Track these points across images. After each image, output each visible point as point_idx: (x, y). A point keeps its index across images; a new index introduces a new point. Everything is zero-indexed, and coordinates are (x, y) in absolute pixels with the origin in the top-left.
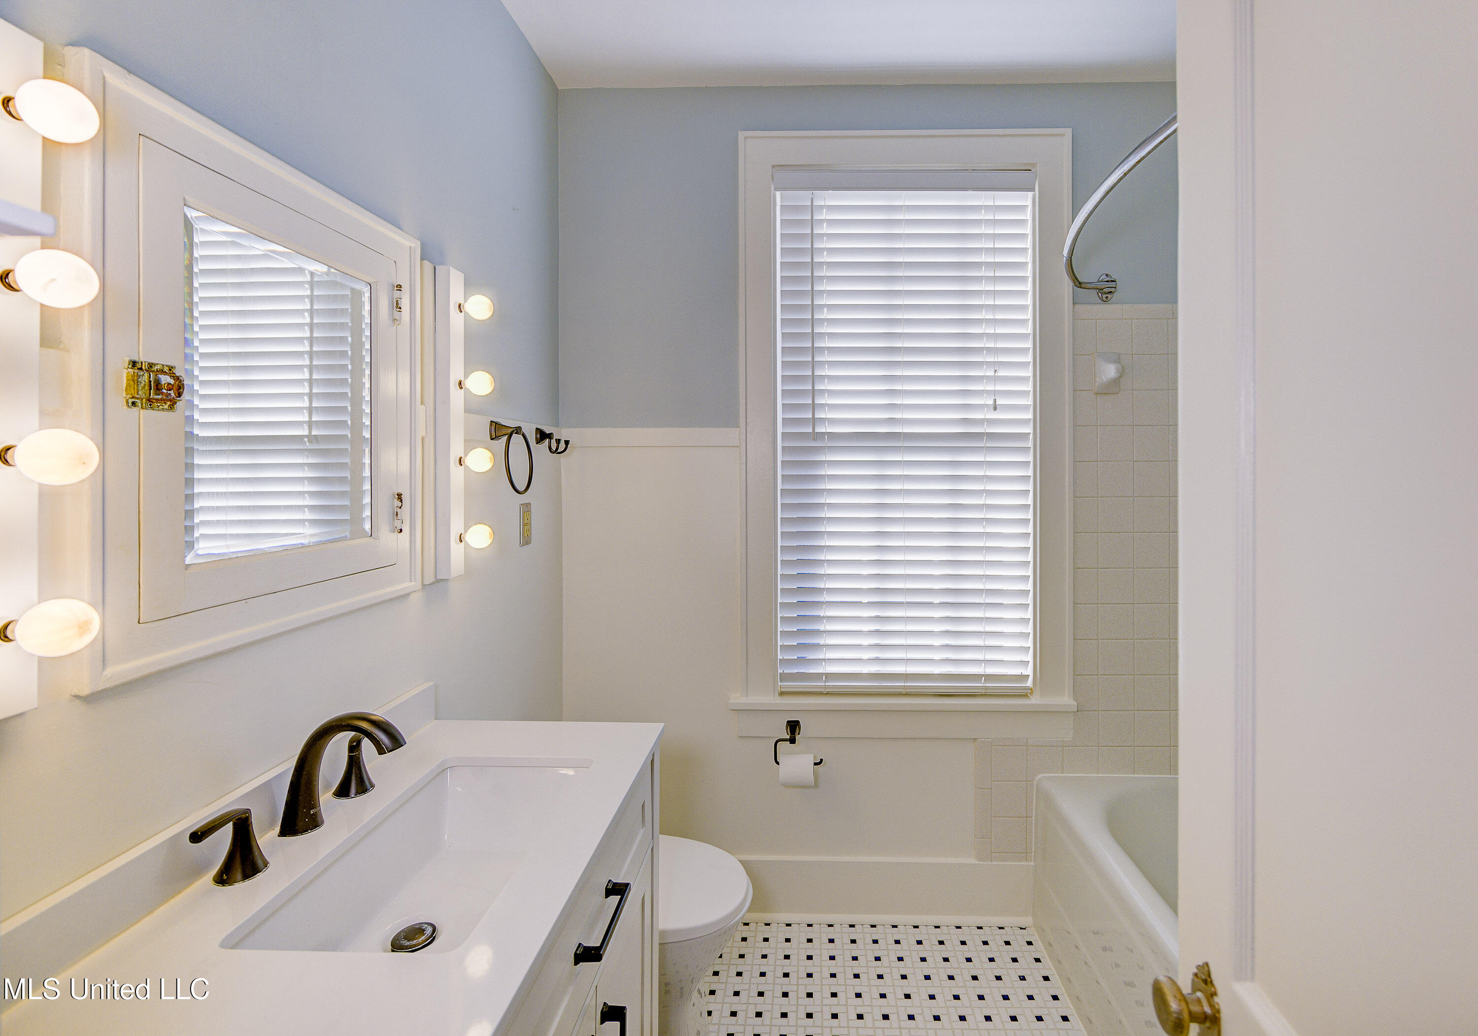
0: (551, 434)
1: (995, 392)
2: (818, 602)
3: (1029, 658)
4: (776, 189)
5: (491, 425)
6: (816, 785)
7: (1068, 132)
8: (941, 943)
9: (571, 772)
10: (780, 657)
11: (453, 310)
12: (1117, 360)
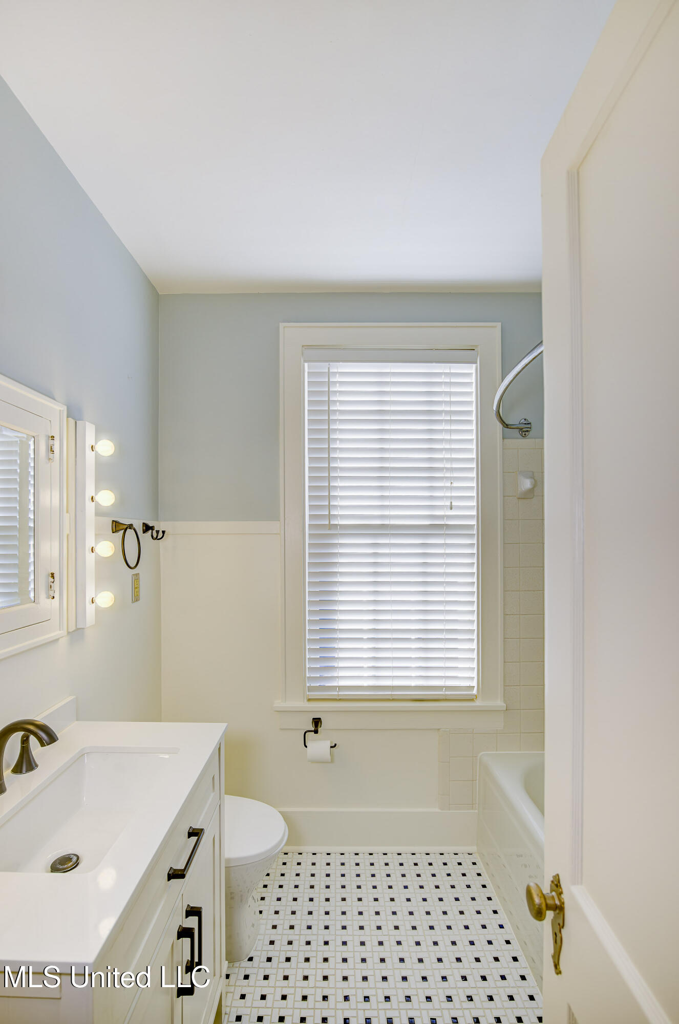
0: (153, 527)
1: (451, 497)
2: (334, 638)
3: (475, 674)
4: (305, 361)
5: (113, 523)
6: (332, 761)
7: (499, 325)
8: (416, 864)
9: (167, 756)
10: (307, 675)
11: (88, 449)
12: (532, 477)
